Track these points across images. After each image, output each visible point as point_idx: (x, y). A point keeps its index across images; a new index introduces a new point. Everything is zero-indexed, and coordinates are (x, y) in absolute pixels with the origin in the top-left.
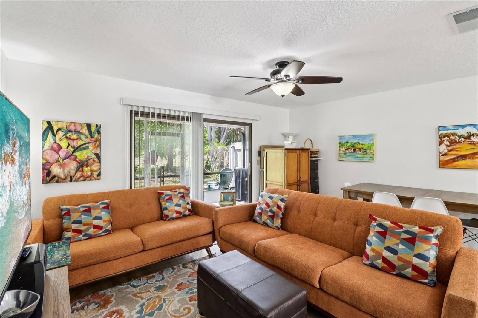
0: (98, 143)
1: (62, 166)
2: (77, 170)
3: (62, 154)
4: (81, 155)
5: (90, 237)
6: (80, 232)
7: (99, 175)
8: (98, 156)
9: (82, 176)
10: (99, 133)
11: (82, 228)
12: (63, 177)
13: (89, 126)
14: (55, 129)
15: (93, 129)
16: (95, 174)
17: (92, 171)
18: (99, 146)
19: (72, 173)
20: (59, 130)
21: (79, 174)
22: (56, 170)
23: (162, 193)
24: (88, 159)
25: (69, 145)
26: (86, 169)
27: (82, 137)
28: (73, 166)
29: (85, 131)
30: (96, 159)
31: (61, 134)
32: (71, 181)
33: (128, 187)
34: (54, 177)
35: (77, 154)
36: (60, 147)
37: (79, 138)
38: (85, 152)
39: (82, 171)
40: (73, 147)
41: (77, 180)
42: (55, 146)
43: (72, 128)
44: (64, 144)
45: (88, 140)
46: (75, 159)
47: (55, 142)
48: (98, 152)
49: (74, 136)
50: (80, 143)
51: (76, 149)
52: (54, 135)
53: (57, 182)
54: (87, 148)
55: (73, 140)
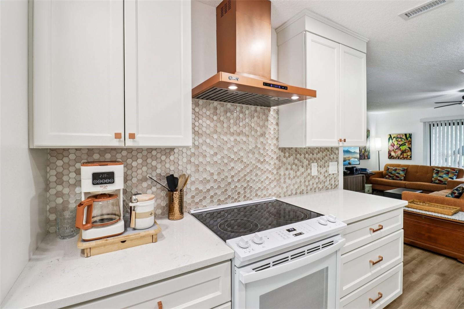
0: (410, 143)
1: (395, 152)
2: (401, 154)
3: (395, 147)
4: (403, 148)
5: (394, 179)
6: (391, 177)
7: (411, 157)
8: (410, 149)
9: (403, 157)
10: (411, 138)
11: (392, 175)
12: (395, 157)
13: (406, 135)
14: (392, 137)
15: (408, 136)
16: (409, 157)
17: (408, 155)
18: (411, 144)
19: (399, 155)
20: (394, 137)
21: (402, 156)
22: (393, 154)
23: (435, 169)
24: (406, 150)
25: (398, 144)
26: (405, 154)
28: (399, 152)
29: (404, 137)
30: (409, 150)
31: (394, 139)
32: (398, 159)
33: (429, 165)
34: (392, 156)
35: (401, 147)
36: (394, 145)
37: (402, 141)
38: (404, 146)
39: (403, 155)
40: (399, 145)
41: (401, 159)
42: (393, 144)
43: (399, 136)
44: (396, 143)
45: (405, 141)
46: (400, 150)
47: (393, 143)
48: (410, 146)
50: (402, 143)
51: (401, 145)
52: (392, 140)
53: (393, 159)
54: (405, 145)
55: (399, 141)
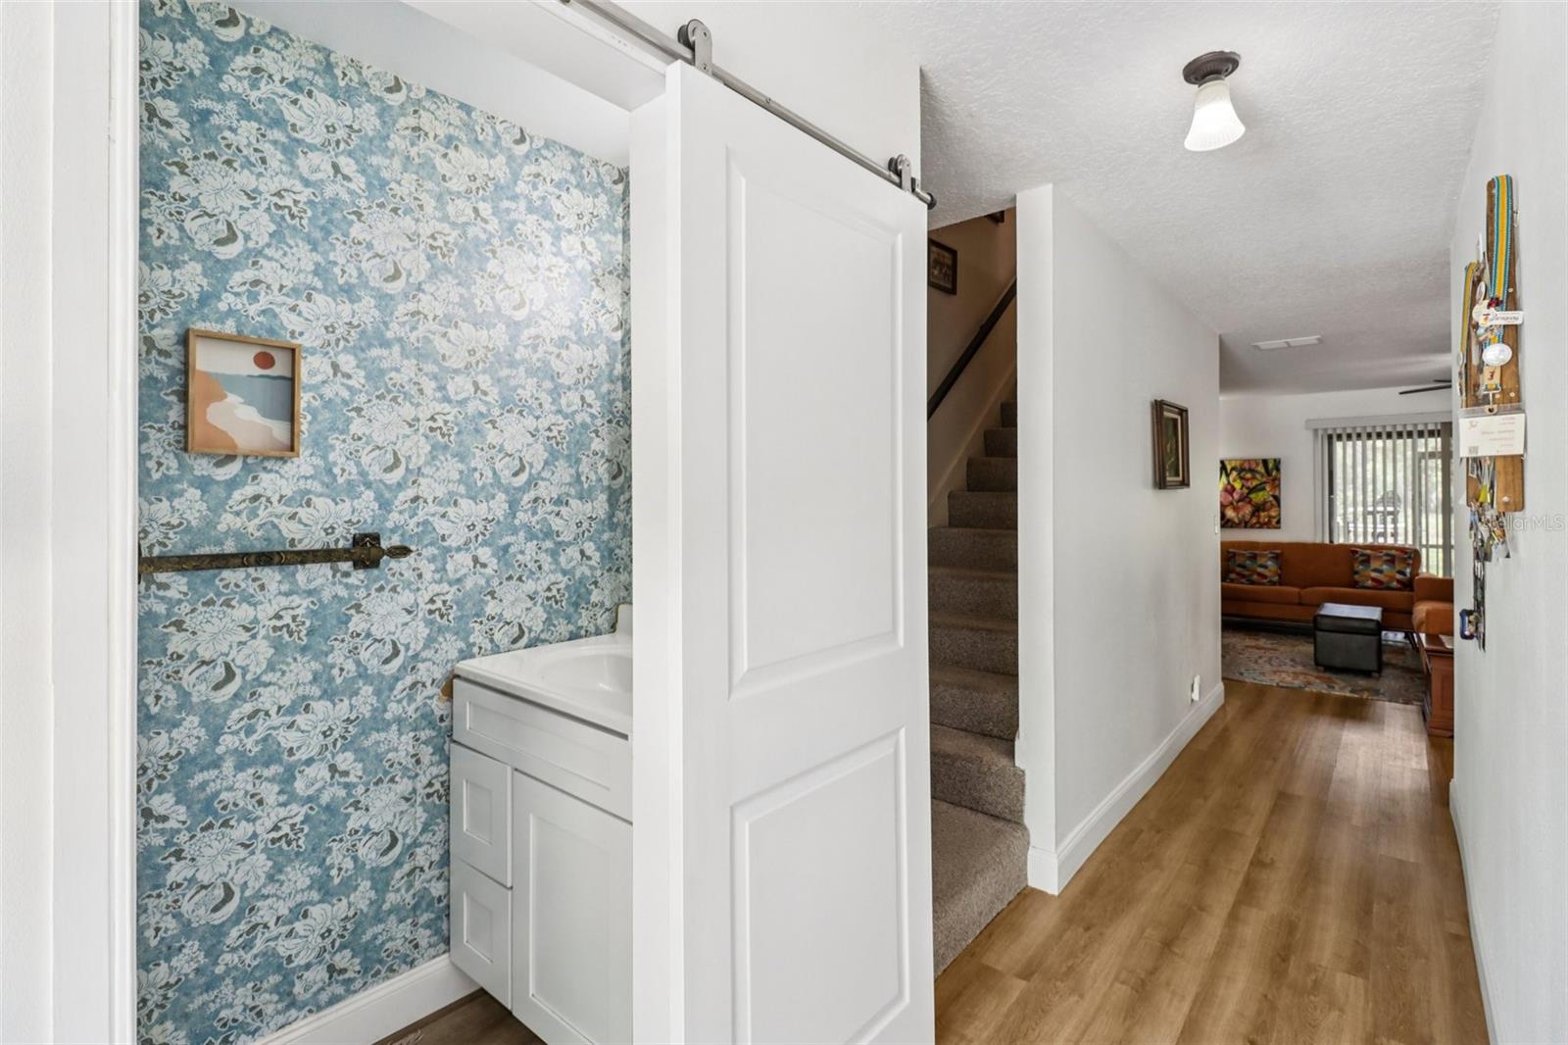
0: (1276, 483)
1: (1236, 509)
2: (1253, 514)
3: (1236, 496)
4: (1258, 497)
5: (1253, 583)
6: (1243, 576)
7: (1279, 522)
8: (1277, 499)
9: (1258, 522)
10: (1278, 469)
11: (1246, 573)
12: (1236, 521)
13: (1265, 462)
14: (1229, 468)
15: (1271, 465)
16: (1274, 521)
17: (1270, 517)
18: (1279, 486)
19: (1248, 517)
20: (1233, 469)
21: (1254, 520)
22: (1230, 513)
23: (1357, 552)
24: (1265, 502)
25: (1243, 486)
26: (1262, 514)
27: (1258, 476)
28: (1248, 510)
29: (1261, 469)
30: (1274, 502)
31: (1234, 473)
32: (1246, 527)
33: (1327, 541)
34: (1229, 520)
35: (1252, 496)
36: (1234, 489)
37: (1254, 478)
38: (1261, 494)
39: (1259, 517)
40: (1248, 488)
41: (1252, 527)
42: (1229, 487)
43: (1246, 466)
44: (1238, 485)
45: (1264, 479)
46: (1250, 502)
47: (1229, 483)
48: (1277, 493)
49: (1249, 476)
50: (1255, 483)
51: (1252, 490)
52: (1228, 475)
53: (1232, 527)
54: (1264, 489)
55: (1248, 480)
